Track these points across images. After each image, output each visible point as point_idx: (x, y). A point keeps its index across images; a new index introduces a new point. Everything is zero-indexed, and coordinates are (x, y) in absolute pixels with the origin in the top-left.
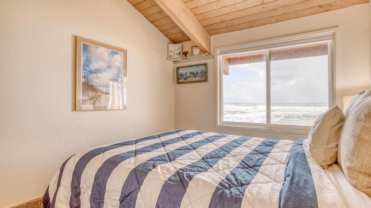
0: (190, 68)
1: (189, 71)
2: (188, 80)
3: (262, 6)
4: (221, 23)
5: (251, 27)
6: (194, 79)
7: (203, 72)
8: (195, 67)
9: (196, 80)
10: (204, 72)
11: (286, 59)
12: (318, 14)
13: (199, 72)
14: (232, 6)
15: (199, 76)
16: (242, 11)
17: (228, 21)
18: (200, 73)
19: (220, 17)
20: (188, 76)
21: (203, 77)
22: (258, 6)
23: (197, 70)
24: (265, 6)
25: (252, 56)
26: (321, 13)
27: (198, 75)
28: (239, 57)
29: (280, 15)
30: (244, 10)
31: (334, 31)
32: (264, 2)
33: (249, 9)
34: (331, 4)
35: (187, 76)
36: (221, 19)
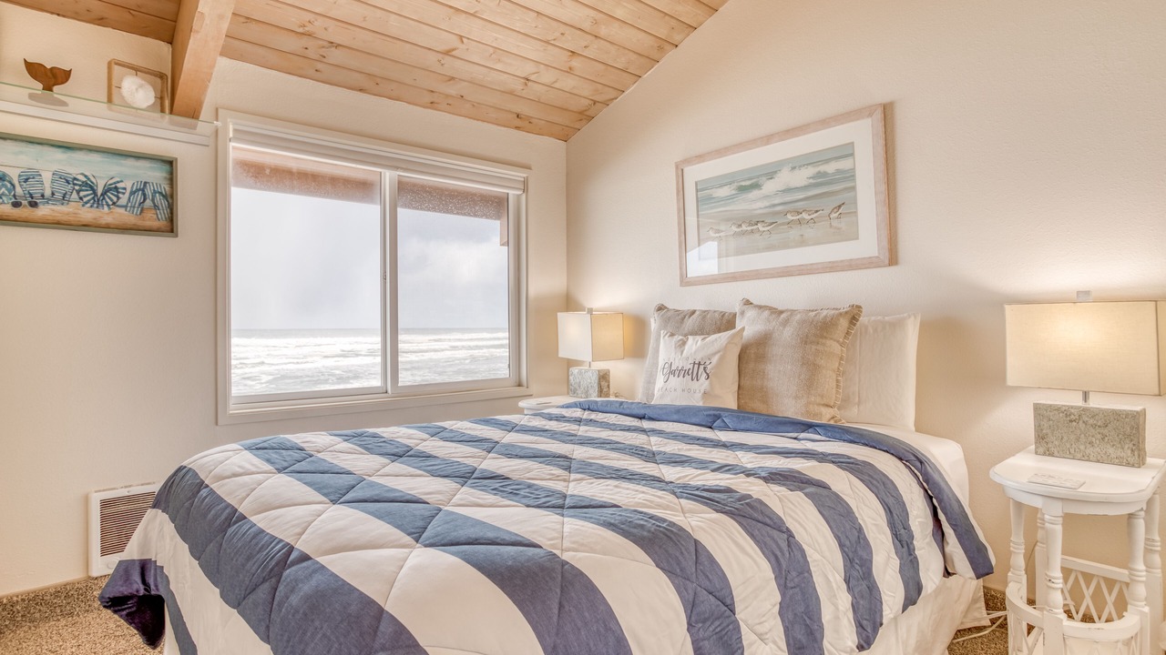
0: (59, 155)
1: (56, 167)
2: (44, 211)
3: (440, 56)
4: (293, 34)
5: (361, 90)
6: (88, 214)
7: (149, 192)
8: (96, 157)
9: (103, 222)
10: (155, 192)
11: (429, 210)
12: (503, 128)
13: (128, 184)
14: (379, 11)
15: (126, 207)
16: (388, 39)
17: (321, 42)
18: (132, 193)
19: (310, 17)
20: (48, 193)
21: (150, 215)
22: (434, 53)
23: (112, 174)
24: (447, 60)
25: (338, 179)
26: (508, 127)
27: (118, 198)
28: (294, 171)
29: (447, 96)
30: (395, 41)
31: (525, 175)
32: (453, 53)
33: (409, 45)
34: (532, 120)
35: (36, 191)
36: (307, 24)
